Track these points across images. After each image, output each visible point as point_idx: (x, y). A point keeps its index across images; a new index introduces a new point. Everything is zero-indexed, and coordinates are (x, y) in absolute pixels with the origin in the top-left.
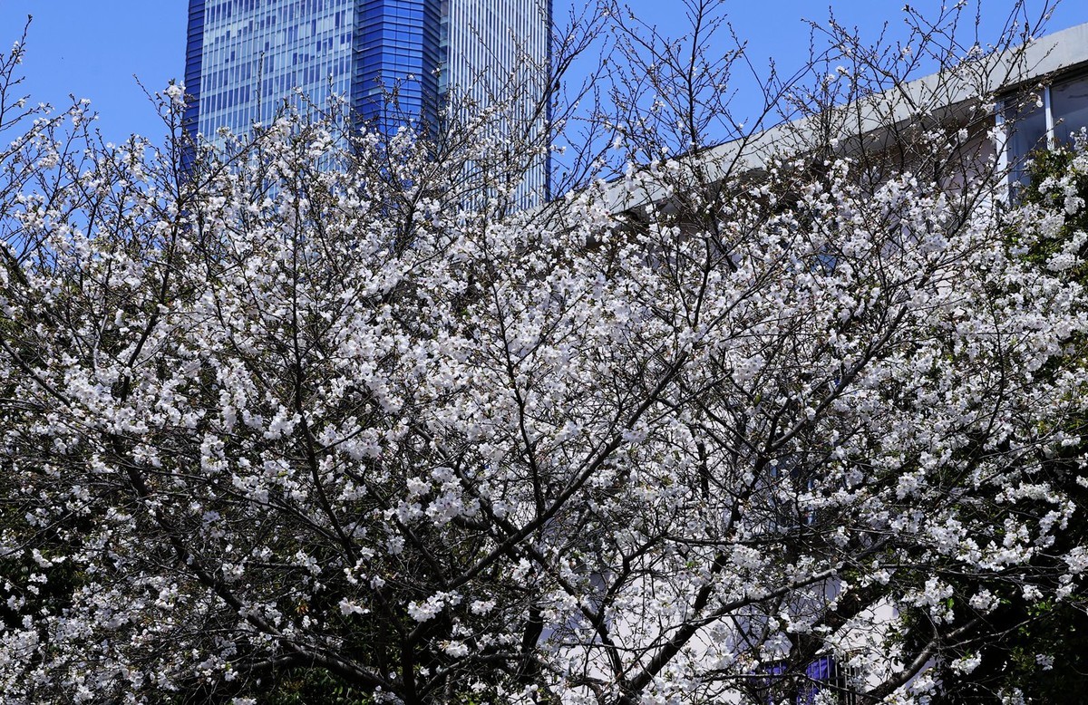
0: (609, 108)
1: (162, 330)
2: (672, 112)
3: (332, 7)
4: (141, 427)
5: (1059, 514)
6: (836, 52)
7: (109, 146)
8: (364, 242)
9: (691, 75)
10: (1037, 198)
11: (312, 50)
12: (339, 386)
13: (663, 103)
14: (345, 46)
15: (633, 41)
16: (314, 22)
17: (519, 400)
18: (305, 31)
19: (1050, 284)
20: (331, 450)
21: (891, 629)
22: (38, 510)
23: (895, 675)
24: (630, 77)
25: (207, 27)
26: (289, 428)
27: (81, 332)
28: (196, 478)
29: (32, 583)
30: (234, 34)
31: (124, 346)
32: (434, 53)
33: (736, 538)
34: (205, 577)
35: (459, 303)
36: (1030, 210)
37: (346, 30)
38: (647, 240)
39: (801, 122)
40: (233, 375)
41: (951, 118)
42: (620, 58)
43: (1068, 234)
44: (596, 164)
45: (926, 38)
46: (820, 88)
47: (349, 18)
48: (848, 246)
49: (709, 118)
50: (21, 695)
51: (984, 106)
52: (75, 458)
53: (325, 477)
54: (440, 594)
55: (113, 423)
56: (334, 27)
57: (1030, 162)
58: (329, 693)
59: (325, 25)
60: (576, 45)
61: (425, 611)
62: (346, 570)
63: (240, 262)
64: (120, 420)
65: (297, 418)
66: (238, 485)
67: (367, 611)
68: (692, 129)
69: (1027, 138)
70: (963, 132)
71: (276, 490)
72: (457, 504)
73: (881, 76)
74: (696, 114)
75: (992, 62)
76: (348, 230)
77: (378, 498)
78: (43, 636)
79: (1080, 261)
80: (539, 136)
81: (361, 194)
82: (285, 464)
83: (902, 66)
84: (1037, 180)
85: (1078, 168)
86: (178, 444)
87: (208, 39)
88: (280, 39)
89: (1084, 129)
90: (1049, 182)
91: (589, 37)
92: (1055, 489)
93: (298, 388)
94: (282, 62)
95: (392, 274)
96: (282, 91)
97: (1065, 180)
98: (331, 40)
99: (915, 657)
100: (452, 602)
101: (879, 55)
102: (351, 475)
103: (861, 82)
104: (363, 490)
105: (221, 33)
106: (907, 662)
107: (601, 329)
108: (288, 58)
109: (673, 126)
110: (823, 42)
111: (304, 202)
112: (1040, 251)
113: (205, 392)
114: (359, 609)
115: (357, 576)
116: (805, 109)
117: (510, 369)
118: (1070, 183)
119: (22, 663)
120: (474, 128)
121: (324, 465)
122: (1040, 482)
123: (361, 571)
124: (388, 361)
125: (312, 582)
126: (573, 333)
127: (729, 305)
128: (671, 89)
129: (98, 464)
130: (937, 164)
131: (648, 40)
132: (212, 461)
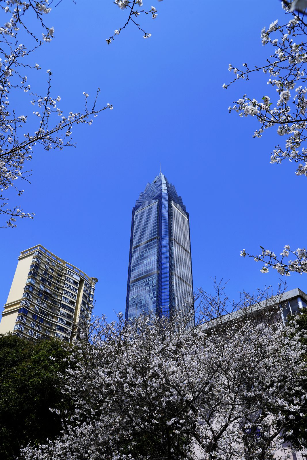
0: (203, 310)
1: (117, 360)
2: (215, 310)
3: (152, 292)
4: (112, 382)
5: (305, 396)
6: (245, 298)
7: (108, 324)
8: (156, 340)
9: (218, 303)
10: (289, 325)
11: (149, 300)
12: (151, 371)
13: (213, 309)
14: (155, 299)
15: (206, 297)
16: (149, 294)
17: (187, 374)
18: (147, 296)
19: (295, 343)
20: (150, 386)
21: (273, 421)
22: (93, 399)
23: (275, 433)
24: (206, 305)
25: (130, 297)
26: (141, 381)
27: (102, 361)
28: (123, 393)
29: (92, 414)
30: (135, 298)
31: (110, 363)
32: (171, 299)
33: (236, 403)
34: (125, 413)
35: (175, 352)
36: (288, 327)
37: (155, 296)
38: (211, 338)
39: (240, 311)
40: (130, 369)
41: (270, 309)
42: (204, 301)
43: (297, 332)
44: (200, 322)
45: (263, 294)
46: (243, 304)
47: (156, 293)
48: (252, 337)
49: (222, 311)
50: (89, 440)
51: (276, 307)
52: (99, 389)
53: (149, 391)
54: (173, 419)
55: (107, 381)
56: (153, 295)
57: (287, 317)
58: (153, 438)
59: (151, 295)
60: (196, 298)
61: (170, 423)
62: (153, 413)
63: (132, 346)
64: (108, 381)
65: (143, 379)
66: (131, 394)
67: (158, 422)
68: (219, 314)
69: (287, 312)
70: (272, 312)
71: (139, 395)
72: (176, 397)
73: (255, 302)
74: (220, 310)
75: (276, 299)
76: (153, 338)
77: (160, 396)
78: (94, 426)
79: (300, 338)
80: (190, 316)
81: (156, 330)
82: (141, 389)
83: (259, 301)
84: (289, 321)
85: (296, 319)
86: (120, 385)
87: (130, 299)
88: (143, 298)
89: (296, 311)
90: (291, 322)
91: (198, 297)
92: (303, 388)
93: (143, 371)
94: (144, 302)
95: (161, 347)
96: (143, 307)
97: (294, 321)
98: (152, 298)
99: (279, 428)
100: (176, 420)
101: (254, 298)
102: (154, 391)
103: (251, 303)
104: (156, 395)
105: (132, 298)
106: (278, 429)
107: (202, 358)
108: (144, 301)
109: (215, 313)
110: (243, 296)
111: (144, 334)
112: (292, 335)
113: (124, 374)
114: (156, 422)
115: (155, 415)
116: (241, 309)
117: (185, 367)
118: (295, 322)
119: (90, 433)
120: (177, 316)
121: (148, 389)
122: (300, 387)
123: (156, 413)
124: (160, 366)
125: (147, 414)
126: (198, 358)
127: (229, 352)
128: (214, 306)
129: (104, 390)
130: (268, 319)
131: (209, 297)
132: (126, 388)
